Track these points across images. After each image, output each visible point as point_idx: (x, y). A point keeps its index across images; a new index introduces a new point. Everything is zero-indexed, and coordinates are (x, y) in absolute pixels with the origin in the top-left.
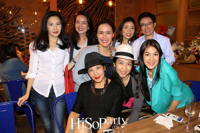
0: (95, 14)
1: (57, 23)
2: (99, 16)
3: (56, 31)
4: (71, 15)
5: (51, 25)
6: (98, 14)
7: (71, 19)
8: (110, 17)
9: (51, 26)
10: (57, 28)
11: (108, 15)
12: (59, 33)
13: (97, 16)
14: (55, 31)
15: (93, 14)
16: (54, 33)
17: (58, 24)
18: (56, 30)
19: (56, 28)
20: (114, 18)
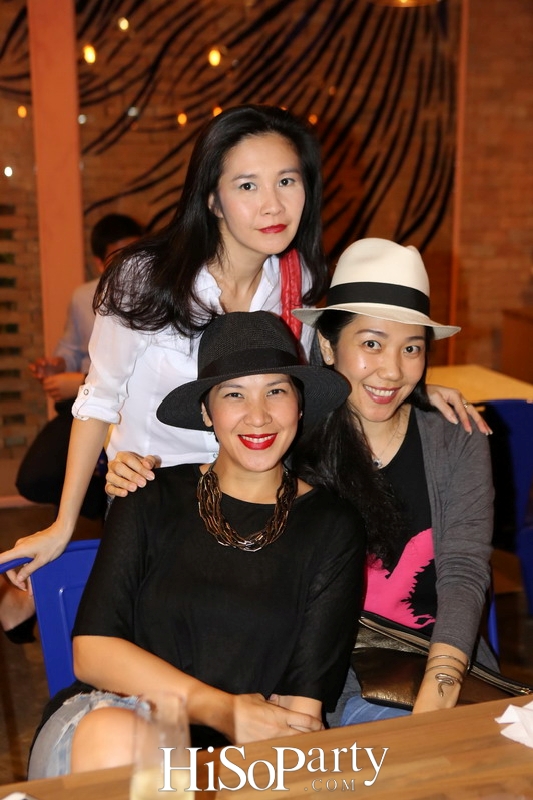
0: (328, 57)
1: (283, 172)
2: (353, 68)
3: (276, 221)
4: (166, 61)
5: (247, 186)
6: (343, 56)
7: (163, 87)
8: (427, 70)
9: (247, 193)
10: (283, 203)
11: (415, 59)
12: (292, 229)
13: (338, 68)
14: (269, 222)
15: (313, 54)
16: (263, 230)
17: (286, 176)
18: (274, 215)
19: (273, 201)
20: (453, 77)
